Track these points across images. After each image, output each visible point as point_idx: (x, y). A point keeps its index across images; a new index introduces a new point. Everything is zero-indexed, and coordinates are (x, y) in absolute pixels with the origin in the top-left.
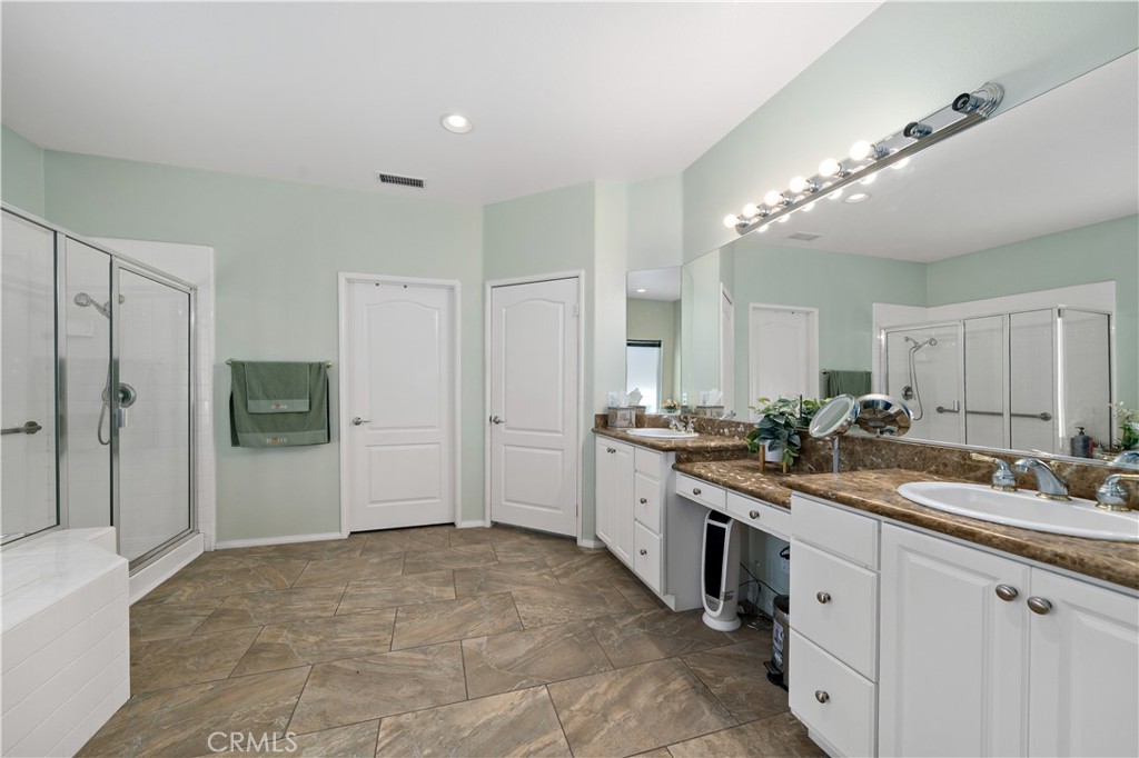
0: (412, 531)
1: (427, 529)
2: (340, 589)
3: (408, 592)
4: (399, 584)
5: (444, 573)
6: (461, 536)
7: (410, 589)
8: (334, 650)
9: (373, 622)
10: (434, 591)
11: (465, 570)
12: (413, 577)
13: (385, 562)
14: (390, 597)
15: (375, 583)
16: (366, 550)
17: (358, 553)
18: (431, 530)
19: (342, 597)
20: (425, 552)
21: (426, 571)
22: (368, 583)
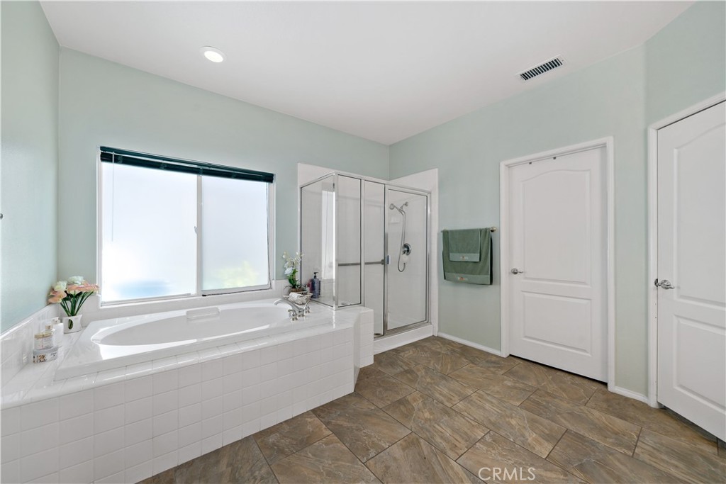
0: (559, 373)
1: (576, 378)
2: (469, 392)
3: (509, 424)
4: (508, 412)
5: (555, 426)
6: (607, 401)
7: (513, 422)
8: (429, 432)
9: (466, 430)
10: (531, 436)
11: (582, 438)
12: (524, 413)
13: (516, 388)
14: (493, 419)
15: (494, 401)
16: (510, 373)
17: (502, 372)
18: (578, 380)
19: (465, 398)
20: (555, 397)
21: (540, 415)
22: (489, 398)
